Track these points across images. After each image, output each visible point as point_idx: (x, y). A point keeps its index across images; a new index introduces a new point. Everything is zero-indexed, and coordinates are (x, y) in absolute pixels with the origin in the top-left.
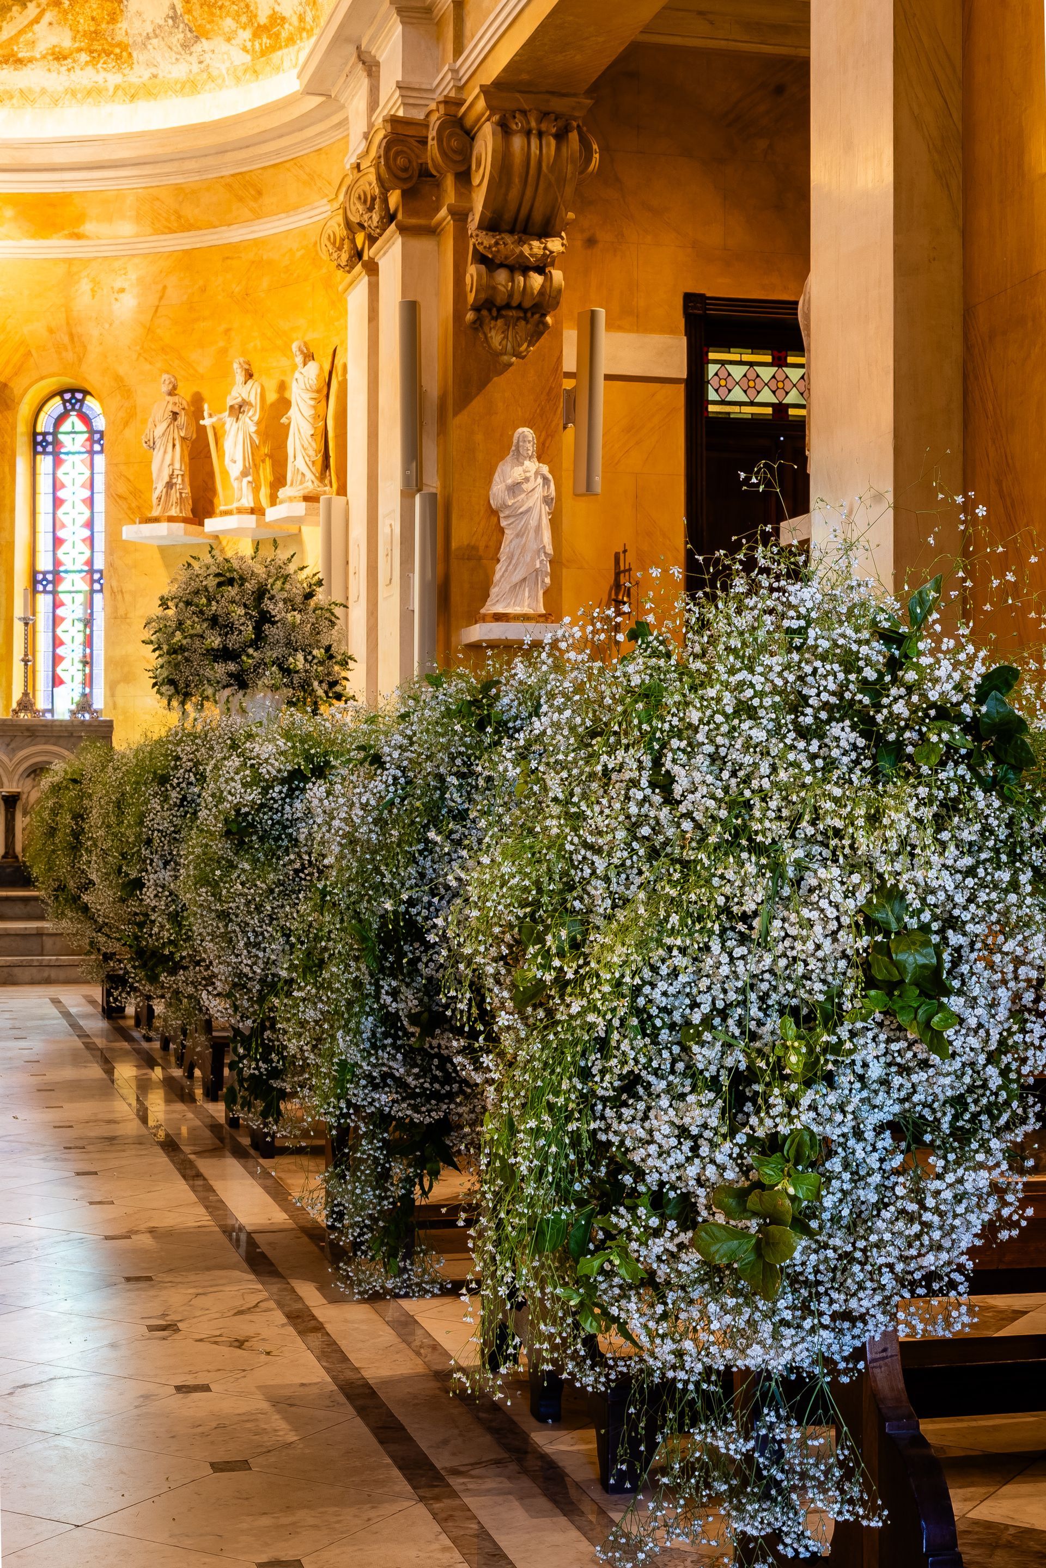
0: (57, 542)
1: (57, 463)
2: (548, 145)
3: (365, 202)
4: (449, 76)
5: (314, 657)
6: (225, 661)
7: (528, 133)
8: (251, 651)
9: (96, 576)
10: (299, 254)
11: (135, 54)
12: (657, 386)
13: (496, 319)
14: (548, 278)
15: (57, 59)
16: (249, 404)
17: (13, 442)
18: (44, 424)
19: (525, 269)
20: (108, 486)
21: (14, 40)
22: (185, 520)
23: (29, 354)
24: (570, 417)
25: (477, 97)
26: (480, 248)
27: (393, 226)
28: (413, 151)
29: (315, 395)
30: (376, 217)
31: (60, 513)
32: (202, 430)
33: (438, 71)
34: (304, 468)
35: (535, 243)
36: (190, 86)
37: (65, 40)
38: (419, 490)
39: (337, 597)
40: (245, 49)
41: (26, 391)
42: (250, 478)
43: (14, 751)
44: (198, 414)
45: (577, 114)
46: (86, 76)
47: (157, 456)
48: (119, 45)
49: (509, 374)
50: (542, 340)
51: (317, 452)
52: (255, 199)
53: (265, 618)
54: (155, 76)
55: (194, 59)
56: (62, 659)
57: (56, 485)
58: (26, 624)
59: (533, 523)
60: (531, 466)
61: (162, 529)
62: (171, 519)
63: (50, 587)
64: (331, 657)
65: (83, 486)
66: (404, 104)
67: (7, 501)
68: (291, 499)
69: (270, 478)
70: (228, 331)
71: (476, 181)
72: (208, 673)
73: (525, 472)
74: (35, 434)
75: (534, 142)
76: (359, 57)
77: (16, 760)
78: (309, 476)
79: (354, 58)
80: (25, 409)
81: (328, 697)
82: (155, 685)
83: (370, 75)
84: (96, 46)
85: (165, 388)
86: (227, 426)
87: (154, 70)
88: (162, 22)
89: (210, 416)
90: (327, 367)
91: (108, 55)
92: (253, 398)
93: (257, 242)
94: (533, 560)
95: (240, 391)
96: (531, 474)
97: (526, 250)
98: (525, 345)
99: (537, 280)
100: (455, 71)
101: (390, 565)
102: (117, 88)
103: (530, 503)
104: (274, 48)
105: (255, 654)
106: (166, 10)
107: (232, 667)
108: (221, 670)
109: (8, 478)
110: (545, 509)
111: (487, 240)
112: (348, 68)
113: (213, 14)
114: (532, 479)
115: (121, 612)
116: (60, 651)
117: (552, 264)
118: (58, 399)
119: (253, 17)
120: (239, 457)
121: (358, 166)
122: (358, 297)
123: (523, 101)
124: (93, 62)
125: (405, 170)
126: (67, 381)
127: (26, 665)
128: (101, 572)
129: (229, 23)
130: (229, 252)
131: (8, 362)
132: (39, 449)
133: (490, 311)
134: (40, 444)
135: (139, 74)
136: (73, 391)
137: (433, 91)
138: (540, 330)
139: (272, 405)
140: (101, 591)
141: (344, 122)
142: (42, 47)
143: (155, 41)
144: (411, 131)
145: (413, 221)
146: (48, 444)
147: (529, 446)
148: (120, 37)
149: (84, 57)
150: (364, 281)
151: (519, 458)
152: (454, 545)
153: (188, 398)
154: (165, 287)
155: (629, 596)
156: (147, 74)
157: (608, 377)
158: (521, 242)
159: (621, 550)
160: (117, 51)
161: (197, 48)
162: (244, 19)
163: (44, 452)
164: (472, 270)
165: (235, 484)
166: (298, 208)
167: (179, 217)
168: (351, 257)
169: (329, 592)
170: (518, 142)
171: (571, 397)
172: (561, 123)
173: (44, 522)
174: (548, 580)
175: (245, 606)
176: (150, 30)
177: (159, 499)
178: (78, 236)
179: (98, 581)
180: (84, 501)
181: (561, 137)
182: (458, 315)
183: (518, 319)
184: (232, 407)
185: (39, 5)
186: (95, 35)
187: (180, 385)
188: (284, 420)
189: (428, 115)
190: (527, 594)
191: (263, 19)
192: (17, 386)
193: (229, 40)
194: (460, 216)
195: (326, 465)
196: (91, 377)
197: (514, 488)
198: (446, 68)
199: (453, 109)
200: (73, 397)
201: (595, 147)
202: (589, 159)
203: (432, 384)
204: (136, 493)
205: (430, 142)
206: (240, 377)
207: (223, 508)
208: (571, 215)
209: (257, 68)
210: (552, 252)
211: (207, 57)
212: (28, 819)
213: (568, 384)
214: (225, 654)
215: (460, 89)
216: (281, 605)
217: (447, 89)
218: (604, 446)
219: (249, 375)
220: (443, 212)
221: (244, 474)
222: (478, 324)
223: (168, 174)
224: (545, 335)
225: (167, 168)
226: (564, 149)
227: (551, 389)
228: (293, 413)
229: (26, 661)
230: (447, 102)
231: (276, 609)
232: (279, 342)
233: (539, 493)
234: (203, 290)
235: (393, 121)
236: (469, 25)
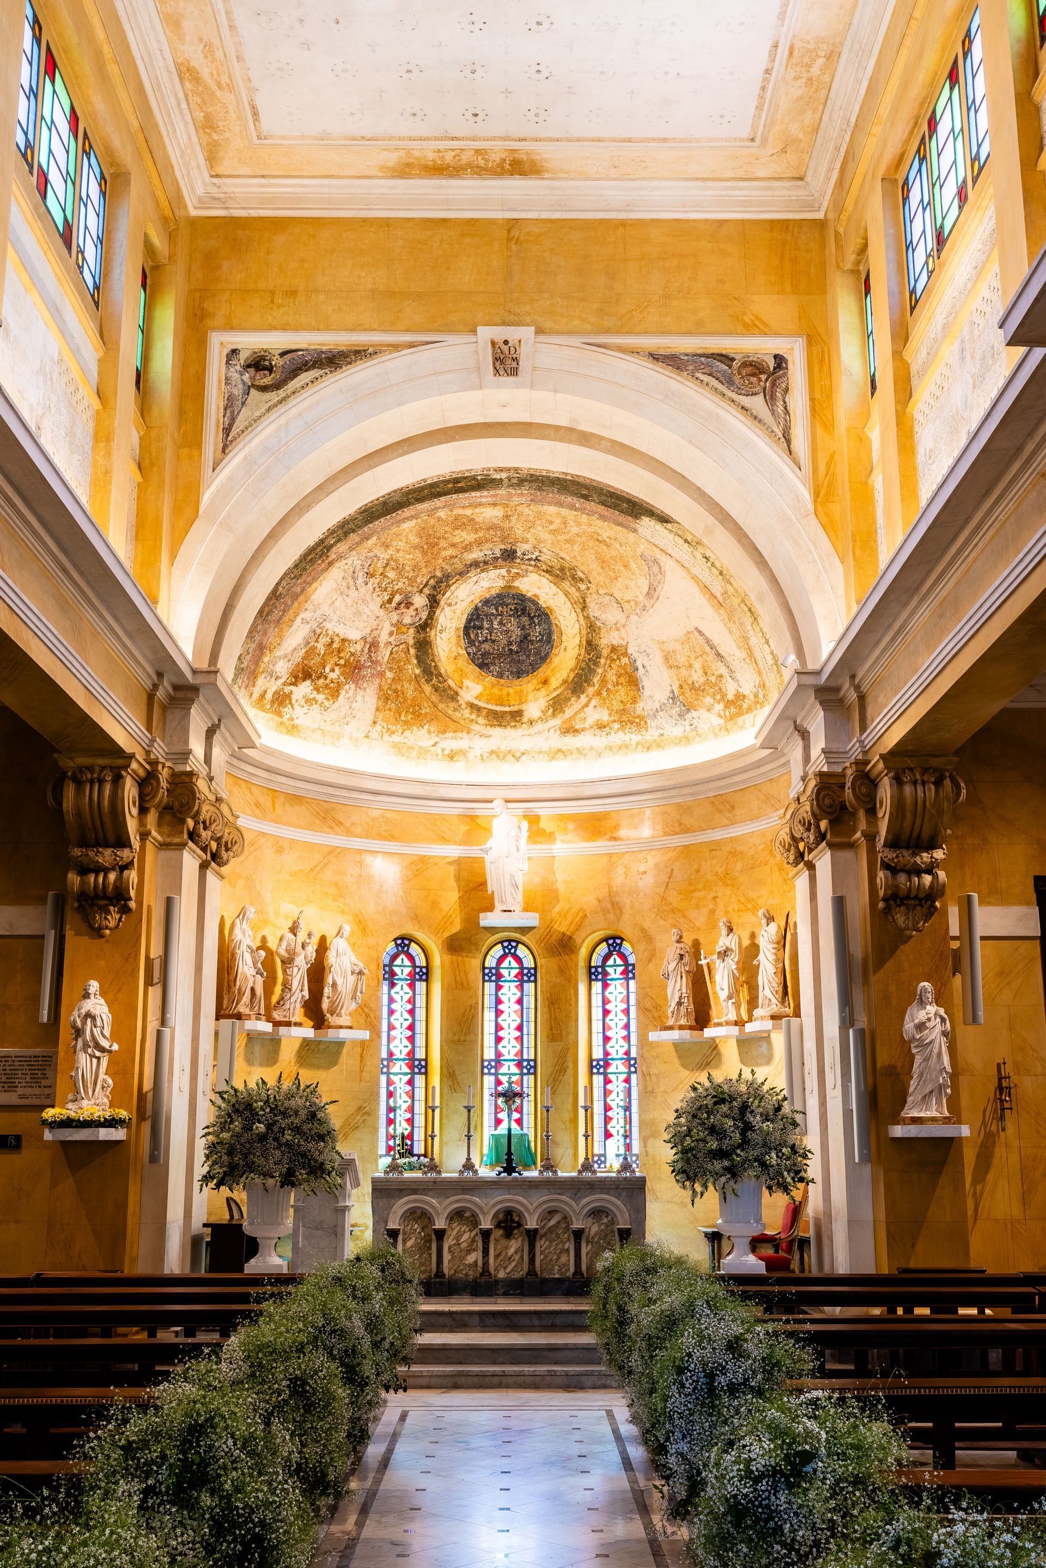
0: (607, 1039)
1: (605, 986)
2: (930, 790)
3: (804, 824)
4: (858, 745)
5: (783, 1154)
6: (721, 1159)
7: (915, 783)
8: (739, 1151)
9: (632, 1062)
10: (761, 847)
11: (649, 722)
12: (1020, 942)
13: (900, 906)
14: (935, 877)
15: (600, 728)
16: (731, 950)
17: (576, 975)
18: (596, 960)
19: (918, 872)
20: (638, 1003)
21: (572, 718)
22: (691, 1028)
23: (585, 916)
24: (956, 969)
25: (878, 761)
26: (886, 860)
27: (824, 844)
28: (834, 792)
29: (775, 946)
30: (812, 838)
31: (607, 1019)
32: (700, 968)
33: (850, 740)
34: (770, 996)
35: (925, 855)
36: (686, 740)
37: (604, 716)
38: (852, 1026)
39: (798, 1107)
40: (720, 716)
41: (584, 941)
42: (733, 1000)
43: (579, 1198)
44: (697, 955)
45: (948, 767)
46: (618, 737)
47: (671, 984)
48: (638, 717)
49: (911, 943)
50: (933, 918)
51: (779, 984)
52: (730, 811)
53: (748, 1127)
54: (662, 735)
55: (687, 723)
56: (611, 1119)
57: (605, 1001)
58: (586, 1110)
59: (935, 1051)
60: (931, 1009)
61: (675, 1035)
62: (681, 1028)
63: (601, 1070)
64: (796, 1152)
65: (622, 1001)
66: (828, 763)
67: (573, 1014)
68: (762, 1018)
69: (747, 998)
70: (715, 898)
71: (880, 815)
72: (709, 1167)
73: (927, 1014)
74: (590, 967)
75: (920, 788)
76: (795, 728)
77: (581, 1204)
78: (774, 1001)
79: (792, 728)
80: (584, 951)
81: (794, 1181)
82: (673, 1171)
83: (803, 738)
84: (624, 718)
85: (674, 938)
86: (717, 965)
87: (661, 731)
88: (666, 701)
89: (705, 958)
90: (783, 924)
91: (632, 723)
92: (734, 946)
93: (732, 840)
94: (937, 1078)
95: (725, 941)
96: (932, 1015)
97: (918, 860)
98: (921, 923)
99: (927, 879)
100: (861, 742)
101: (833, 1077)
102: (638, 744)
103: (932, 1037)
104: (740, 714)
105: (742, 1154)
106: (668, 694)
107: (726, 1163)
108: (718, 1165)
109: (573, 998)
110: (944, 1039)
111: (890, 855)
112: (788, 734)
113: (698, 695)
114: (933, 1019)
115: (649, 1088)
116: (610, 1114)
117: (938, 867)
118: (604, 943)
119: (724, 696)
120: (726, 986)
121: (798, 799)
122: (802, 882)
123: (910, 762)
124: (622, 728)
125: (831, 806)
126: (609, 932)
127: (586, 1139)
128: (635, 1059)
129: (708, 700)
130: (714, 847)
131: (572, 922)
132: (593, 977)
133: (895, 901)
134: (594, 974)
135: (651, 734)
136: (614, 938)
137: (847, 752)
138: (932, 911)
139: (746, 948)
140: (635, 1072)
141: (787, 763)
142: (590, 721)
143: (661, 713)
144: (833, 781)
145: (838, 840)
146: (599, 973)
147: (929, 995)
148: (639, 711)
149: (616, 726)
150: (806, 874)
151: (922, 1003)
152: (879, 1065)
153: (690, 944)
154: (672, 870)
155: (1010, 1096)
156: (657, 734)
157: (983, 938)
158: (914, 854)
159: (1002, 1062)
160: (638, 720)
161: (689, 716)
162: (718, 697)
163: (597, 980)
164: (881, 874)
165: (724, 1004)
166: (758, 817)
167: (680, 824)
168: (796, 858)
169: (792, 1104)
170: (908, 789)
171: (956, 954)
172: (937, 774)
173: (597, 1026)
174: (949, 1091)
175: (734, 1119)
176: (658, 707)
177: (673, 1013)
178: (615, 839)
179: (633, 1065)
180: (623, 1011)
181: (938, 783)
182: (873, 904)
183: (915, 906)
184: (719, 953)
185: (588, 696)
186: (623, 711)
187: (684, 934)
188: (755, 962)
189: (844, 769)
190: (934, 1102)
191: (730, 696)
192: (578, 938)
193: (709, 710)
194: (871, 837)
195: (785, 993)
196: (626, 929)
197: (921, 1027)
198: (855, 740)
199: (861, 768)
200: (615, 942)
201: (963, 785)
202: (958, 794)
203: (857, 948)
204: (657, 1007)
205: (847, 791)
206: (724, 931)
207: (716, 1021)
208: (949, 831)
209: (728, 727)
210: (936, 860)
211: (695, 721)
212: (590, 1246)
213: (955, 945)
214: (720, 1154)
215: (865, 753)
216: (758, 1118)
217: (856, 754)
218: (983, 987)
219: (730, 930)
220: (858, 834)
221: (730, 997)
222: (887, 911)
223: (672, 797)
224: (936, 914)
225: (672, 793)
226: (941, 792)
227: (942, 952)
228: (761, 957)
229: (586, 1136)
230: (857, 763)
231: (756, 1120)
232: (750, 906)
233: (938, 1029)
234: (698, 871)
235: (821, 775)
236: (870, 711)
